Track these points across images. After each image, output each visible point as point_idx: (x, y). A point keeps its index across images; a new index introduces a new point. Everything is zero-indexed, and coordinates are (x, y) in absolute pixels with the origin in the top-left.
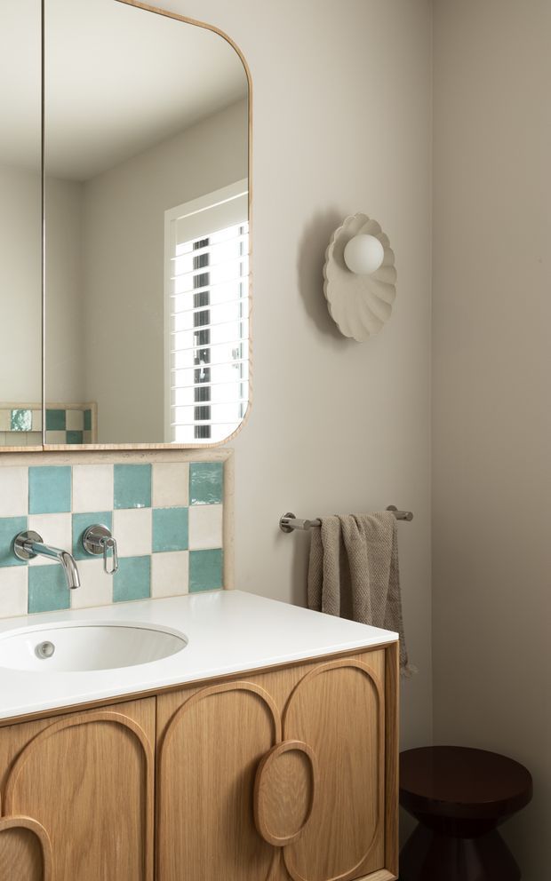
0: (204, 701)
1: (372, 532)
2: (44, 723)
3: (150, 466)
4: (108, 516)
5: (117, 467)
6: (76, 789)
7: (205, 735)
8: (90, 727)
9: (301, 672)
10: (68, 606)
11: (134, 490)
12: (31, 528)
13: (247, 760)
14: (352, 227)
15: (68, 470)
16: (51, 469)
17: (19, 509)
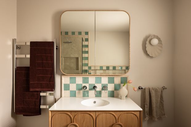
0: (104, 114)
1: (156, 90)
2: (79, 112)
3: (114, 77)
4: (107, 84)
5: (108, 78)
6: (84, 121)
7: (104, 119)
8: (85, 114)
9: (122, 113)
10: (101, 97)
11: (111, 81)
12: (95, 85)
13: (111, 124)
14: (153, 37)
15: (101, 78)
16: (99, 77)
17: (94, 83)
